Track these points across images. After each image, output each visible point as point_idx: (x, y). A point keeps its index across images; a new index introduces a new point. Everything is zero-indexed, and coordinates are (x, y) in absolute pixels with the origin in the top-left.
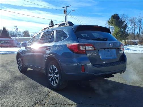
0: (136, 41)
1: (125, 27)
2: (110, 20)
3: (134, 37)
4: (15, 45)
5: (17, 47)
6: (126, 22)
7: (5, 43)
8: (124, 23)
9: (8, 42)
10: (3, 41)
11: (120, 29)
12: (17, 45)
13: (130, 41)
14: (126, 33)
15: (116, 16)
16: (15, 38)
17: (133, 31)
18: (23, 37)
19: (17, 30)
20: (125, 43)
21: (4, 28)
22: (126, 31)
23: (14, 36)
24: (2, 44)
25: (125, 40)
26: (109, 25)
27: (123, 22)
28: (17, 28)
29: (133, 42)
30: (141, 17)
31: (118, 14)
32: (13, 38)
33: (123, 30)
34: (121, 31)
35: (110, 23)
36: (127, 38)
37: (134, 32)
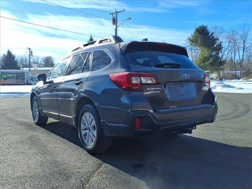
0: (238, 72)
1: (219, 48)
2: (192, 36)
3: (233, 65)
4: (27, 81)
5: (31, 85)
6: (220, 39)
7: (10, 78)
8: (217, 41)
9: (16, 75)
10: (6, 73)
11: (210, 51)
12: (31, 82)
13: (228, 73)
14: (221, 59)
15: (203, 29)
16: (28, 69)
17: (233, 54)
18: (43, 67)
19: (32, 55)
20: (219, 75)
21: (9, 53)
22: (220, 55)
23: (26, 66)
24: (4, 79)
25: (218, 70)
26: (191, 44)
27: (214, 40)
28: (32, 52)
29: (233, 75)
30: (247, 31)
31: (206, 27)
32: (24, 69)
33: (216, 54)
34: (211, 56)
35: (193, 41)
36: (221, 67)
37: (233, 58)
